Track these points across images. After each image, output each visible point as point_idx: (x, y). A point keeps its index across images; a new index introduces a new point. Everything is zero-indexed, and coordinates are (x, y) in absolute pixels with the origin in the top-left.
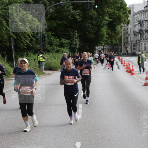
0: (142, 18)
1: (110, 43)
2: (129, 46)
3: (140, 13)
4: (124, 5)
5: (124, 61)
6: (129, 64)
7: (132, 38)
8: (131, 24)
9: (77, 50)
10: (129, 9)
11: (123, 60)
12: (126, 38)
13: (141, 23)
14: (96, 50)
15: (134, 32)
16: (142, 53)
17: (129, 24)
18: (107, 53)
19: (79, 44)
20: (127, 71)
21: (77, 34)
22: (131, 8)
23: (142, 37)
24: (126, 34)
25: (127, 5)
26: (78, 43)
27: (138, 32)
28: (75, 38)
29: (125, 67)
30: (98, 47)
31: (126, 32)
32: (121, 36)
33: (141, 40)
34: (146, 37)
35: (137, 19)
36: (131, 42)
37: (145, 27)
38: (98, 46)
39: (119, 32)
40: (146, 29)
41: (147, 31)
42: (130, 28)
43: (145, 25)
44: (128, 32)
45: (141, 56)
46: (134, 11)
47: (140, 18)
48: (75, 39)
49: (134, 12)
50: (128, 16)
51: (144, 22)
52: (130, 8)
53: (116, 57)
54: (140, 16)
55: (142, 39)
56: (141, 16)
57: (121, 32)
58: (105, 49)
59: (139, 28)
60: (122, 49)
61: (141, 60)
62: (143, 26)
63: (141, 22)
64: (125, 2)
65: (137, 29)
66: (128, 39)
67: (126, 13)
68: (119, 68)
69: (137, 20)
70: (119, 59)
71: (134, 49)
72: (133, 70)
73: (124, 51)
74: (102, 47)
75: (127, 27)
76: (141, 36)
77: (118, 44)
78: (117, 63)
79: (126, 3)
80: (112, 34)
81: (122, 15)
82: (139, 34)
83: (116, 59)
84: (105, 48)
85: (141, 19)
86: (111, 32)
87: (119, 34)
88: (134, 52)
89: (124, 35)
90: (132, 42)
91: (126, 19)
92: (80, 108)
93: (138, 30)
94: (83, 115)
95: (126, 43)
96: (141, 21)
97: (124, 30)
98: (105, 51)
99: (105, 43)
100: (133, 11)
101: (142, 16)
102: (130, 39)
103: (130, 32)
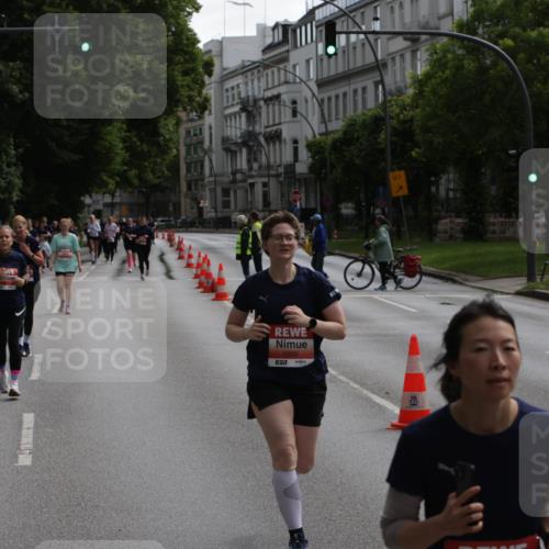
0: (253, 88)
1: (136, 182)
2: (207, 193)
3: (247, 69)
4: (188, 39)
5: (190, 248)
6: (205, 258)
7: (216, 162)
8: (213, 111)
9: (15, 208)
10: (206, 58)
11: (186, 243)
12: (196, 162)
13: (249, 108)
14: (86, 209)
15: (225, 140)
16: (255, 218)
17: (207, 112)
18: (124, 220)
19: (20, 186)
20: (201, 285)
21: (15, 150)
22: (214, 53)
23: (256, 160)
24: (195, 149)
25: (199, 42)
26: (18, 182)
27: (239, 141)
28: (4, 167)
29: (194, 271)
30: (91, 196)
31: (194, 142)
32: (177, 156)
33: (251, 169)
34: (268, 158)
35: (235, 92)
36: (212, 179)
37: (264, 121)
38: (93, 194)
39: (171, 139)
40: (268, 130)
41: (272, 138)
42: (210, 128)
43: (264, 115)
44: (202, 143)
45: (250, 228)
46: (225, 65)
47: (247, 91)
48: (6, 169)
49: (225, 69)
50: (203, 82)
51: (262, 103)
52: (210, 51)
53: (160, 235)
54: (246, 84)
55: (255, 166)
56: (250, 84)
57: (178, 142)
58: (117, 203)
59: (244, 126)
60: (180, 203)
61: (250, 246)
62: (258, 119)
63: (251, 103)
64: (191, 30)
65: (237, 128)
66: (202, 166)
67: (194, 70)
68: (169, 274)
69: (236, 96)
70: (170, 240)
71: (226, 204)
72: (221, 281)
73: (187, 211)
74: (108, 199)
75: (200, 122)
76: (249, 154)
77: (167, 188)
78: (161, 258)
79: (195, 35)
80: (145, 148)
81: (180, 78)
82: (244, 150)
83: (159, 243)
84: (117, 200)
85: (250, 94)
86: (141, 140)
87: (170, 149)
88: (224, 215)
89: (188, 153)
90: (218, 179)
91: (195, 93)
92: (25, 426)
93: (239, 135)
94: (36, 452)
95: (196, 181)
96: (251, 98)
97: (189, 132)
98: (117, 213)
99: (117, 182)
100: (222, 62)
101: (253, 81)
102: (211, 168)
103: (211, 142)
